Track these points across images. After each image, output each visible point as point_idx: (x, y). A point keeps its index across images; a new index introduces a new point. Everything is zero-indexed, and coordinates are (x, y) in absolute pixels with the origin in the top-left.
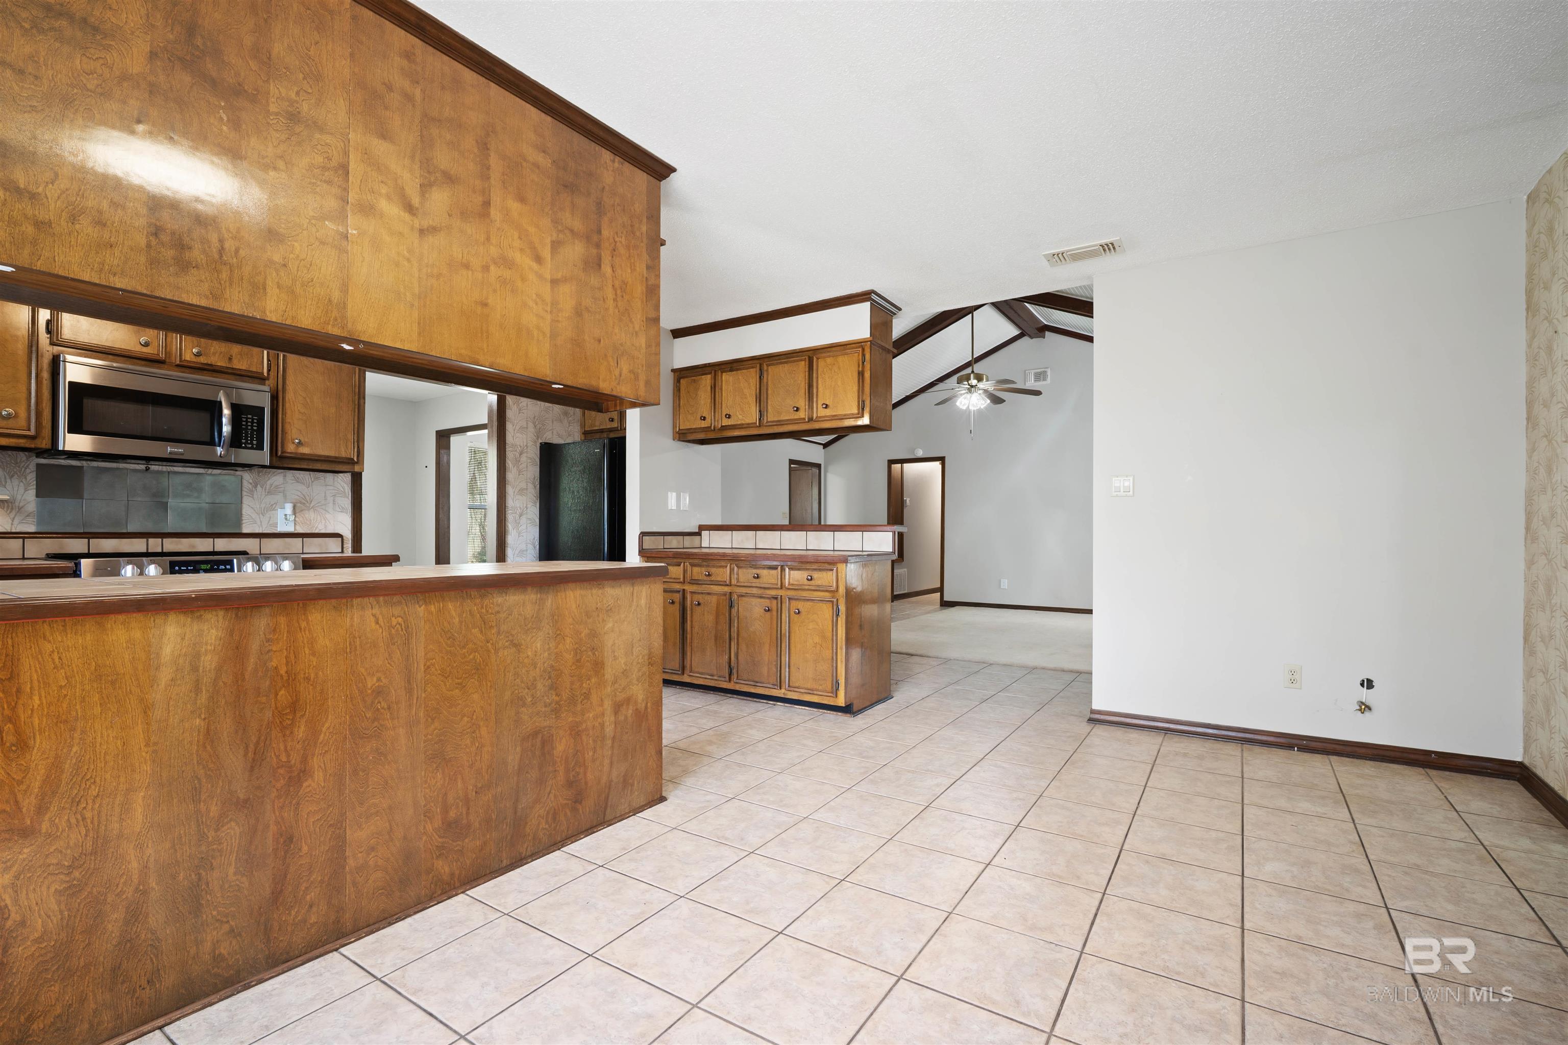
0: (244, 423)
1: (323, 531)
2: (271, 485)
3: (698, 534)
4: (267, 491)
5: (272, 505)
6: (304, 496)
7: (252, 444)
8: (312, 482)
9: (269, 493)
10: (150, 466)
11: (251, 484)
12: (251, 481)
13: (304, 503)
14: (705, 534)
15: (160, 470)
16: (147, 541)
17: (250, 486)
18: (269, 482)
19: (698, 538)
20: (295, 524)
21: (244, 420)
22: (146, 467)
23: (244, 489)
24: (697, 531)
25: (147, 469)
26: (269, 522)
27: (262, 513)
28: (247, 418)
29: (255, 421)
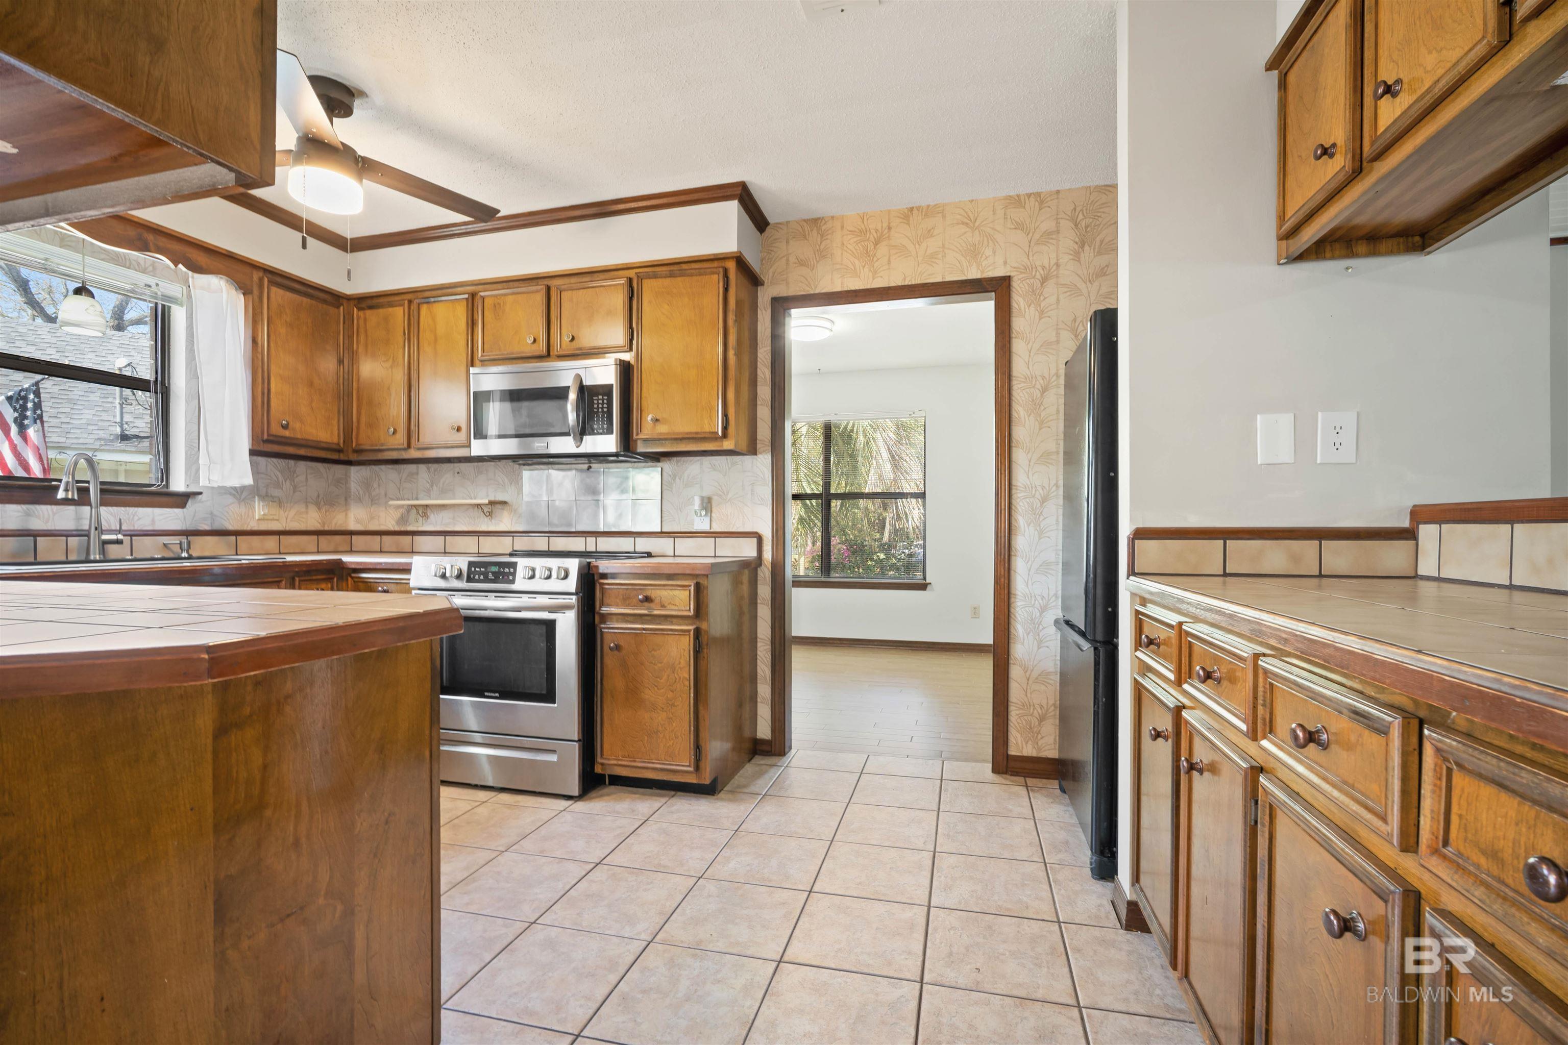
0: (595, 406)
1: (741, 529)
2: (689, 476)
3: (1409, 534)
4: (685, 483)
5: (689, 499)
6: (721, 486)
7: (603, 429)
9: (687, 485)
11: (670, 476)
12: (670, 473)
13: (721, 495)
14: (1427, 532)
17: (669, 479)
18: (687, 473)
19: (1404, 546)
20: (709, 521)
21: (596, 402)
24: (1406, 523)
26: (686, 519)
27: (680, 509)
28: (598, 400)
29: (605, 401)
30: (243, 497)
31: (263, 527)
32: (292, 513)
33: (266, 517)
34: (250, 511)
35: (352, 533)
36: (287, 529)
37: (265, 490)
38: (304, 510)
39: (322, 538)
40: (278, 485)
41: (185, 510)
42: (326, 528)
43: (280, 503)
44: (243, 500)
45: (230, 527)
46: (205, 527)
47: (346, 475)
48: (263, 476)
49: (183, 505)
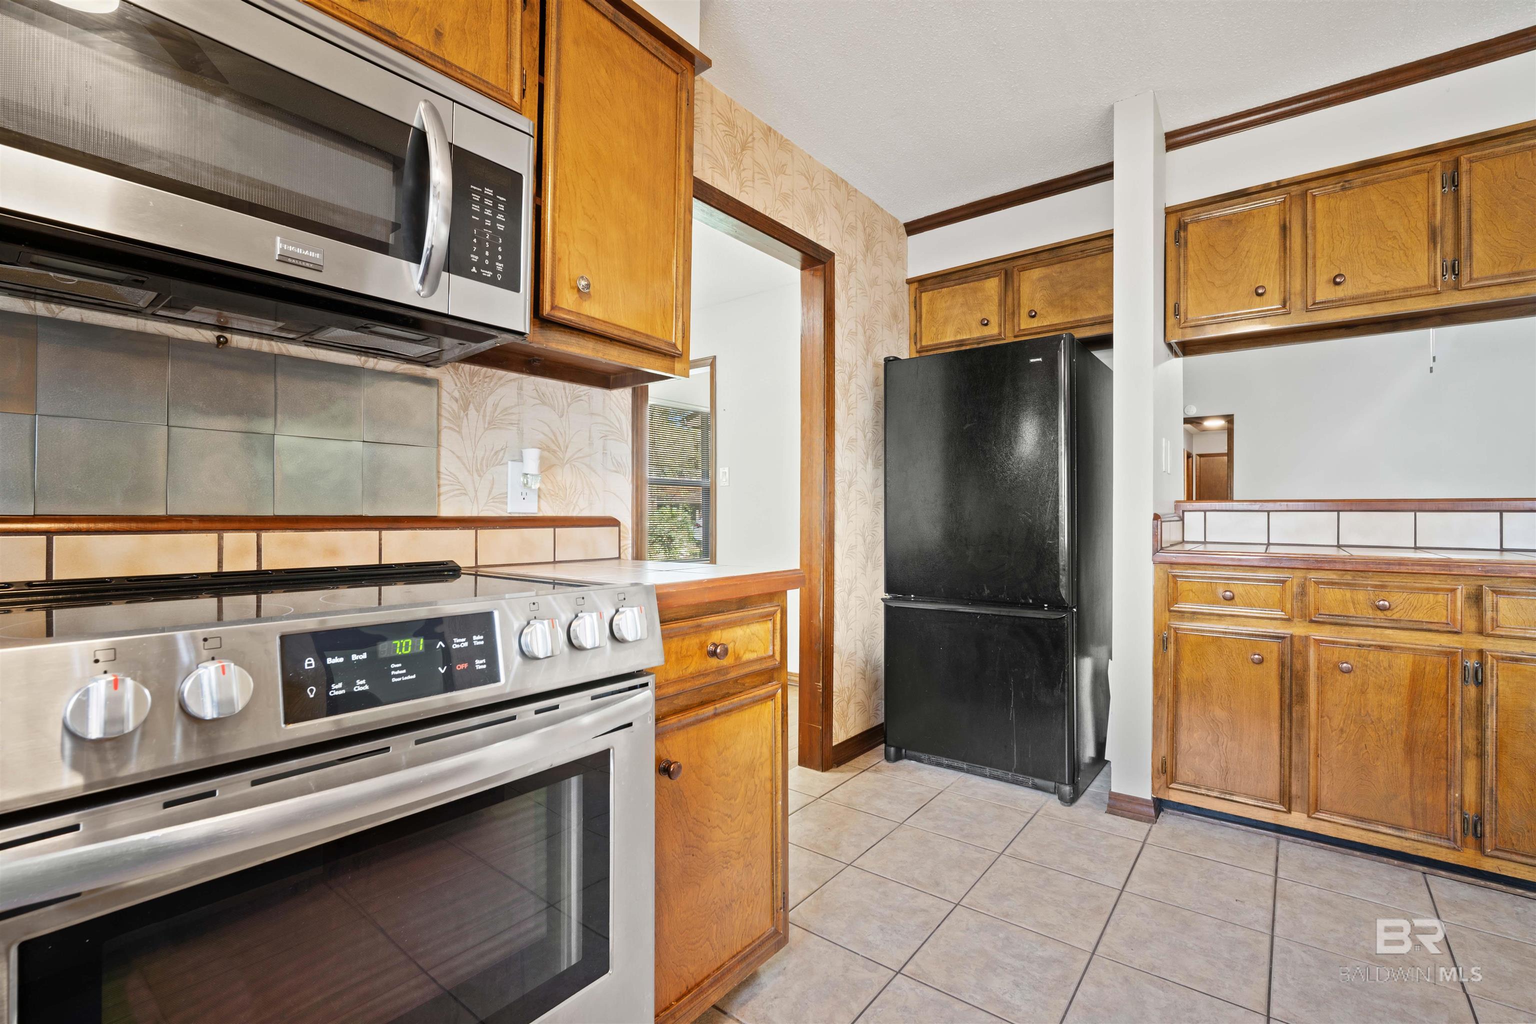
0: (476, 208)
1: (586, 513)
2: (496, 406)
4: (487, 418)
5: (496, 453)
6: (555, 436)
7: (495, 272)
8: (569, 405)
9: (492, 425)
10: (228, 335)
11: (457, 401)
12: (456, 394)
13: (555, 451)
15: (254, 347)
16: (220, 539)
17: (455, 406)
18: (491, 400)
20: (539, 497)
21: (477, 198)
22: (218, 338)
23: (443, 412)
25: (221, 342)
26: (490, 492)
27: (477, 470)
28: (483, 196)
29: (501, 207)
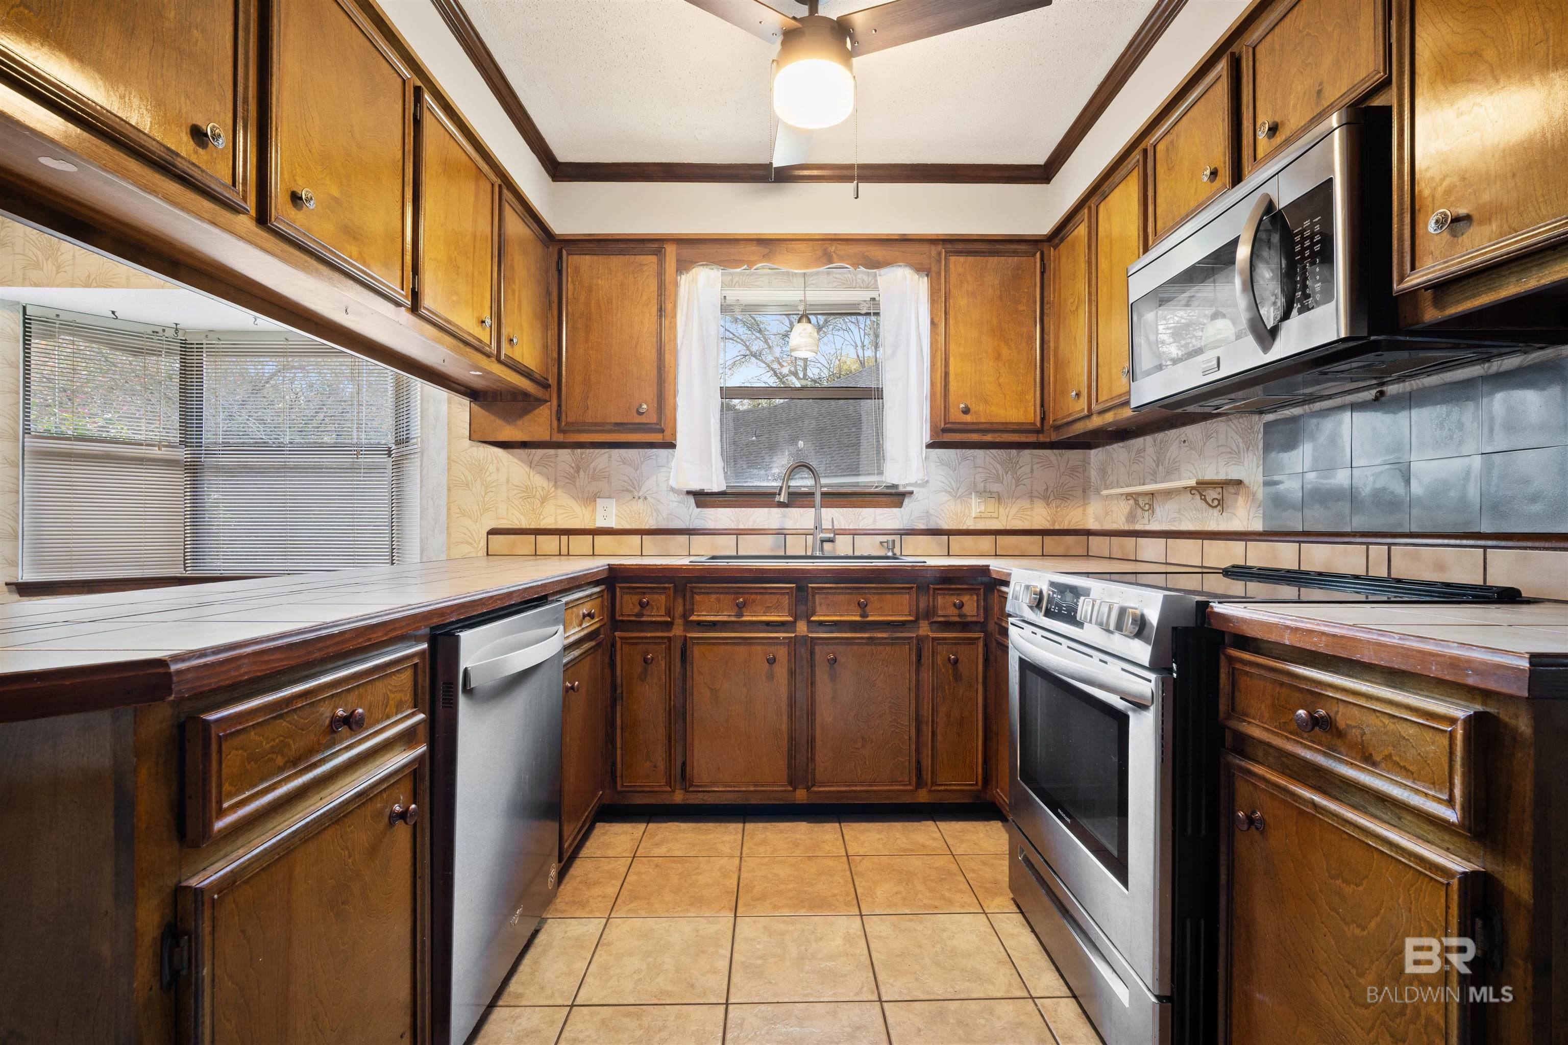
16: (1368, 550)
25: (1378, 396)
30: (958, 495)
31: (981, 526)
32: (1014, 510)
33: (983, 515)
34: (967, 508)
35: (1088, 533)
36: (1008, 528)
37: (982, 484)
38: (1028, 506)
39: (1048, 539)
40: (998, 480)
41: (902, 509)
42: (1057, 527)
43: (999, 498)
44: (960, 497)
45: (945, 526)
46: (921, 526)
47: (1084, 461)
48: (980, 470)
49: (900, 505)
